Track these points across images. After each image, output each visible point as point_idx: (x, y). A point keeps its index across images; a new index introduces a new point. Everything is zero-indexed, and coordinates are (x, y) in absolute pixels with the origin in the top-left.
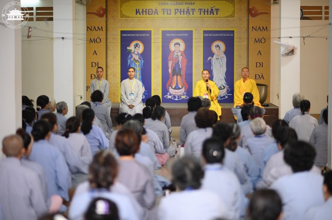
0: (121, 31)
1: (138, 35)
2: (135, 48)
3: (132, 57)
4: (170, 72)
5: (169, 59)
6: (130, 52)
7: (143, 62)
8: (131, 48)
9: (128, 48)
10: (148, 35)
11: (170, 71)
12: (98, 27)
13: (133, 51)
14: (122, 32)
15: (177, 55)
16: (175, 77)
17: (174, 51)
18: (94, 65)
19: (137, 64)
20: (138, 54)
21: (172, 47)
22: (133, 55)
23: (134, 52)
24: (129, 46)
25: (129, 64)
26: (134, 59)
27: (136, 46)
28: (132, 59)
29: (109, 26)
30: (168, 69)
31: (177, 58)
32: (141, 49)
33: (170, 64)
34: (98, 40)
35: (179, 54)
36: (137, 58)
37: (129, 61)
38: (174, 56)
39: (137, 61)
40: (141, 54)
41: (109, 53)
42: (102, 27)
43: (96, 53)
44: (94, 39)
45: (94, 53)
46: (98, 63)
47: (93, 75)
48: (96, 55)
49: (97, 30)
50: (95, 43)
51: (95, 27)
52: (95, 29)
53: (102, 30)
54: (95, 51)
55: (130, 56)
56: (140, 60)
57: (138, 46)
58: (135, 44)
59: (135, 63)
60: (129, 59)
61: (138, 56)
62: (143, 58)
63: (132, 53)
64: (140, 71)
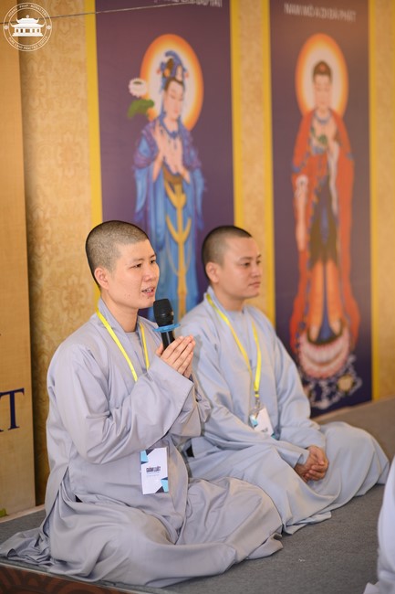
2: (166, 87)
4: (302, 246)
5: (297, 161)
8: (148, 87)
9: (135, 89)
10: (218, 2)
11: (302, 234)
13: (157, 110)
15: (323, 139)
16: (319, 269)
17: (313, 113)
20: (180, 131)
21: (307, 89)
22: (158, 137)
23: (164, 113)
25: (140, 205)
26: (165, 165)
27: (171, 70)
28: (156, 168)
30: (295, 223)
31: (323, 156)
33: (301, 193)
35: (330, 130)
38: (315, 142)
39: (174, 180)
41: (39, 121)
55: (144, 146)
56: (187, 176)
57: (179, 78)
58: (166, 60)
59: (166, 195)
60: (140, 168)
61: (178, 142)
62: (200, 157)
63: (155, 121)
64: (190, 247)
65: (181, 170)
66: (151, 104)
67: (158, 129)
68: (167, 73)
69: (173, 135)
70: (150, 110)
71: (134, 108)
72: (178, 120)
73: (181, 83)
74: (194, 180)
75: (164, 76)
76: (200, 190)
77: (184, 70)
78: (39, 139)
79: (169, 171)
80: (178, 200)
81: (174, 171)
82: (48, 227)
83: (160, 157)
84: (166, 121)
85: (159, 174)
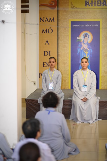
0: (71, 22)
1: (87, 26)
2: (85, 38)
3: (81, 46)
6: (79, 42)
8: (81, 37)
9: (78, 38)
10: (97, 25)
12: (50, 19)
13: (82, 41)
14: (73, 23)
18: (46, 53)
20: (87, 43)
22: (82, 44)
23: (84, 41)
24: (79, 36)
25: (78, 53)
27: (86, 35)
28: (82, 48)
29: (60, 18)
32: (90, 39)
34: (50, 31)
36: (86, 47)
37: (79, 50)
41: (60, 42)
42: (53, 19)
43: (48, 43)
44: (46, 30)
45: (46, 43)
46: (50, 52)
47: (45, 63)
48: (48, 44)
49: (49, 21)
50: (47, 33)
51: (47, 18)
52: (47, 20)
53: (54, 21)
54: (47, 41)
55: (79, 45)
56: (88, 49)
57: (87, 36)
58: (85, 34)
59: (84, 52)
60: (78, 48)
61: (87, 45)
62: (91, 47)
63: (82, 42)
65: (87, 49)
66: (81, 40)
67: (82, 43)
68: (85, 36)
69: (86, 44)
71: (78, 40)
72: (87, 42)
73: (88, 37)
75: (84, 36)
76: (91, 52)
77: (88, 35)
78: (60, 44)
80: (86, 53)
81: (86, 49)
82: (61, 55)
83: (83, 47)
84: (84, 42)
85: (82, 49)
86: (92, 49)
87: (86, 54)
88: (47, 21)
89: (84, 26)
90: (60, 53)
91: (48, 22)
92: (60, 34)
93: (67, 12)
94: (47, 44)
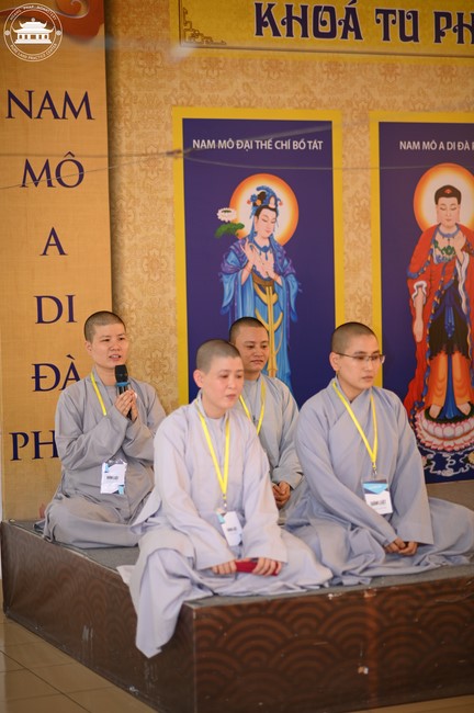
0: (185, 121)
1: (267, 144)
2: (257, 213)
3: (242, 261)
4: (419, 338)
5: (413, 268)
6: (231, 236)
7: (294, 287)
8: (239, 212)
9: (222, 215)
10: (316, 145)
11: (419, 328)
12: (67, 99)
13: (247, 231)
14: (193, 128)
15: (449, 250)
16: (443, 358)
17: (436, 229)
18: (50, 309)
19: (269, 298)
20: (272, 246)
21: (427, 210)
22: (247, 251)
23: (254, 233)
24: (226, 202)
25: (226, 302)
26: (254, 271)
27: (262, 201)
28: (245, 274)
29: (122, 95)
30: (412, 319)
31: (450, 264)
32: (284, 220)
33: (419, 293)
34: (70, 173)
35: (459, 242)
36: (265, 264)
37: (228, 286)
38: (437, 252)
39: (265, 283)
40: (286, 246)
41: (126, 241)
42: (86, 99)
43: (58, 244)
44: (47, 167)
45: (48, 244)
46: (70, 298)
47: (44, 371)
48: (62, 253)
49: (60, 115)
50: (50, 184)
51: (47, 96)
52: (52, 108)
53: (89, 117)
54: (53, 233)
55: (232, 257)
56: (279, 280)
57: (272, 205)
58: (258, 193)
59: (256, 294)
60: (228, 274)
61: (270, 255)
62: (293, 265)
63: (245, 239)
64: (281, 334)
65: (273, 275)
66: (242, 226)
67: (247, 246)
68: (259, 203)
69: (265, 249)
70: (239, 231)
71: (223, 229)
72: (270, 238)
73: (275, 210)
74: (287, 283)
75: (255, 205)
76: (293, 292)
77: (276, 200)
78: (125, 253)
79: (260, 276)
81: (265, 276)
82: (133, 316)
83: (250, 266)
84: (257, 239)
85: (248, 279)
86: (298, 278)
87: (266, 305)
88: (47, 113)
89: (255, 144)
90: (127, 307)
91: (56, 116)
92: (124, 193)
93: (159, 64)
94: (53, 250)
